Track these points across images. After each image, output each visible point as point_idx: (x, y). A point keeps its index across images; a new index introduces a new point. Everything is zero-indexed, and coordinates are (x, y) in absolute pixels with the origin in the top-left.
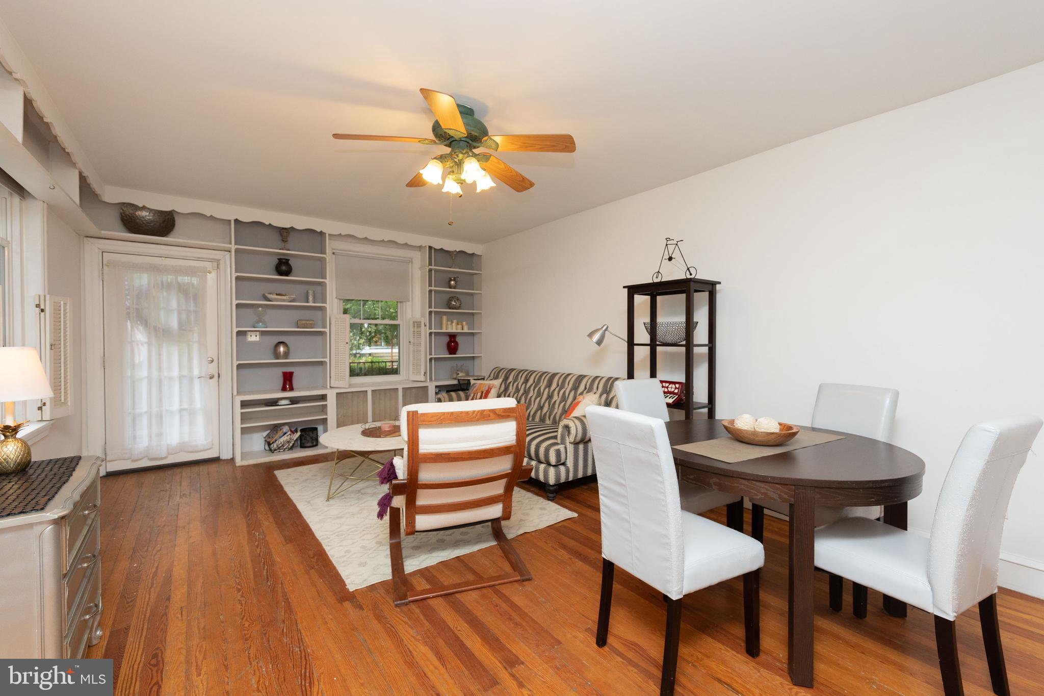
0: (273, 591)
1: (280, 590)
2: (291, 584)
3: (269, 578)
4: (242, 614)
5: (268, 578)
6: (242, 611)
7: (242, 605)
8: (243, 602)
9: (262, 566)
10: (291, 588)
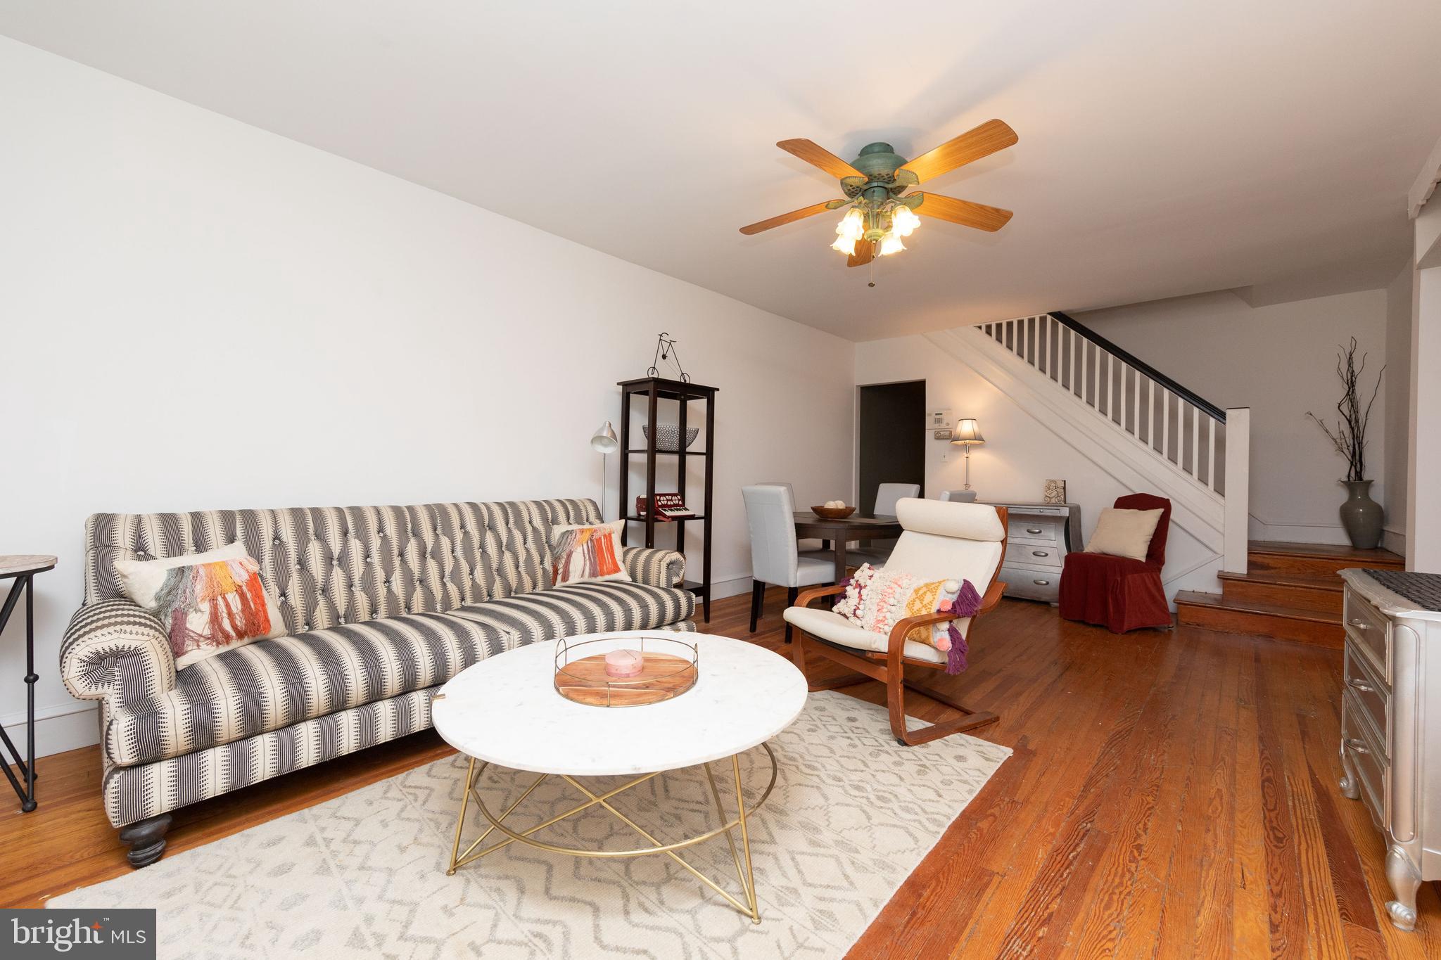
0: (1092, 813)
1: (1081, 808)
2: (1062, 804)
3: (1081, 834)
4: (1151, 814)
5: (1084, 835)
6: (1148, 816)
7: (1145, 824)
8: (1141, 825)
9: (1075, 863)
10: (1067, 799)
